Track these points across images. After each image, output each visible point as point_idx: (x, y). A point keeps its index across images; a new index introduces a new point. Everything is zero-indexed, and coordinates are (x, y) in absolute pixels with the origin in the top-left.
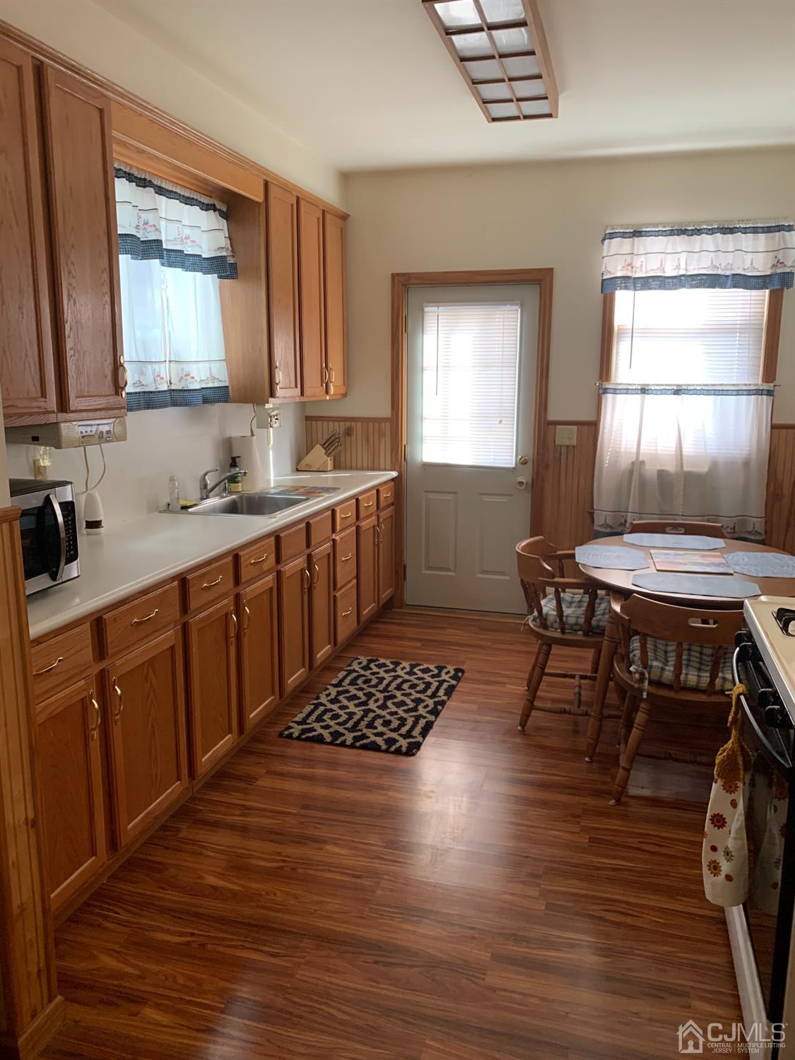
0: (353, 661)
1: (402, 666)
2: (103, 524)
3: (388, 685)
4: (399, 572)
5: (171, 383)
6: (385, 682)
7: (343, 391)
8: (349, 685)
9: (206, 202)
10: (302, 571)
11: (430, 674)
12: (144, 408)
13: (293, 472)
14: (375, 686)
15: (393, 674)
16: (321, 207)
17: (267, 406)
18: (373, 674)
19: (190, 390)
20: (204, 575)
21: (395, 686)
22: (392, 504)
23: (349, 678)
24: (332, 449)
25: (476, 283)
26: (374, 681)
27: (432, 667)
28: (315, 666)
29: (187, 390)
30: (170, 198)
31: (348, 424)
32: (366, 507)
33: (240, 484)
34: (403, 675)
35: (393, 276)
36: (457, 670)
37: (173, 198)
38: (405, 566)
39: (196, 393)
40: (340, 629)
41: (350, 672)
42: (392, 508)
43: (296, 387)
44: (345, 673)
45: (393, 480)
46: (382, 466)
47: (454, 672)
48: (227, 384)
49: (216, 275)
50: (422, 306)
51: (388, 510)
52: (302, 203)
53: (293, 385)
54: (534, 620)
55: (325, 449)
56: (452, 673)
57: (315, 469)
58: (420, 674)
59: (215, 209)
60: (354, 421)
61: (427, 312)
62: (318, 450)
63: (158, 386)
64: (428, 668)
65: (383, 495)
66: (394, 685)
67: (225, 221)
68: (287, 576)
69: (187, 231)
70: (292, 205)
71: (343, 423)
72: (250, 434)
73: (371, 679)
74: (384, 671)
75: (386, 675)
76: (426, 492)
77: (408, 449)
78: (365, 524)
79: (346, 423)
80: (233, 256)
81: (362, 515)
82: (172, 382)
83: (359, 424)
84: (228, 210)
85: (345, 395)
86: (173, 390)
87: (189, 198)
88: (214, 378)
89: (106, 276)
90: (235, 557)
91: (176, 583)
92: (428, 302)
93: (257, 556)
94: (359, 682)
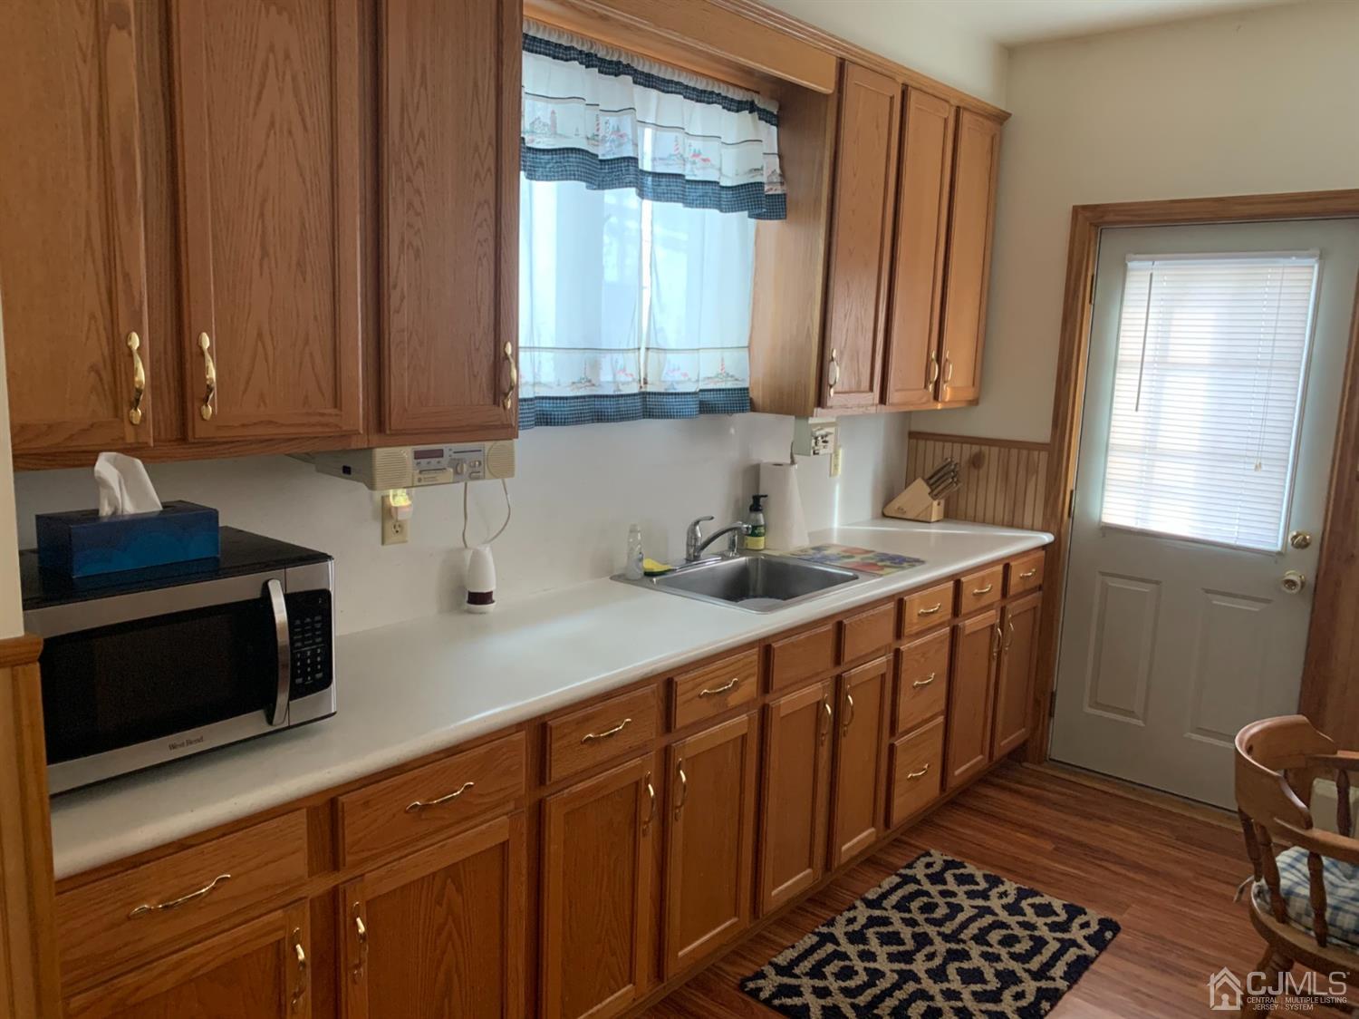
0: (918, 858)
1: (1001, 889)
2: (494, 597)
3: (964, 926)
4: (1042, 702)
5: (646, 383)
6: (961, 917)
7: (970, 395)
8: (893, 907)
9: (737, 98)
10: (819, 706)
11: (1049, 920)
12: (593, 421)
13: (875, 518)
14: (938, 923)
15: (980, 902)
16: (954, 102)
17: (811, 421)
18: (944, 894)
19: (678, 394)
20: (587, 719)
21: (976, 931)
22: (1040, 588)
23: (900, 893)
24: (940, 488)
25: (1230, 218)
26: (941, 912)
27: (1057, 905)
28: (836, 864)
29: (672, 394)
30: (668, 92)
31: (976, 449)
32: (974, 595)
33: (763, 538)
34: (998, 910)
35: (1077, 211)
36: (1106, 924)
37: (672, 92)
38: (1053, 695)
39: (689, 398)
40: (898, 802)
41: (907, 880)
42: (1038, 594)
43: (871, 389)
44: (896, 880)
45: (1044, 547)
46: (1028, 521)
47: (1097, 927)
48: (746, 385)
49: (746, 213)
50: (1125, 259)
51: (1029, 597)
52: (914, 97)
53: (865, 384)
54: (1260, 894)
55: (930, 486)
56: (1095, 927)
57: (912, 518)
58: (1030, 915)
59: (752, 107)
60: (985, 445)
61: (1133, 270)
62: (920, 487)
63: (621, 387)
64: (1049, 905)
65: (1017, 574)
66: (973, 929)
67: (774, 129)
68: (782, 715)
69: (697, 145)
70: (892, 98)
71: (969, 446)
72: (789, 461)
73: (936, 905)
74: (966, 893)
75: (966, 903)
76: (1104, 574)
77: (1077, 498)
78: (970, 624)
79: (974, 446)
80: (782, 184)
81: (965, 608)
82: (648, 379)
83: (995, 450)
84: (780, 108)
85: (974, 402)
86: (649, 393)
87: (704, 92)
88: (728, 374)
89: (487, 213)
90: (666, 684)
91: (522, 735)
92: (1136, 253)
93: (717, 681)
94: (915, 905)
